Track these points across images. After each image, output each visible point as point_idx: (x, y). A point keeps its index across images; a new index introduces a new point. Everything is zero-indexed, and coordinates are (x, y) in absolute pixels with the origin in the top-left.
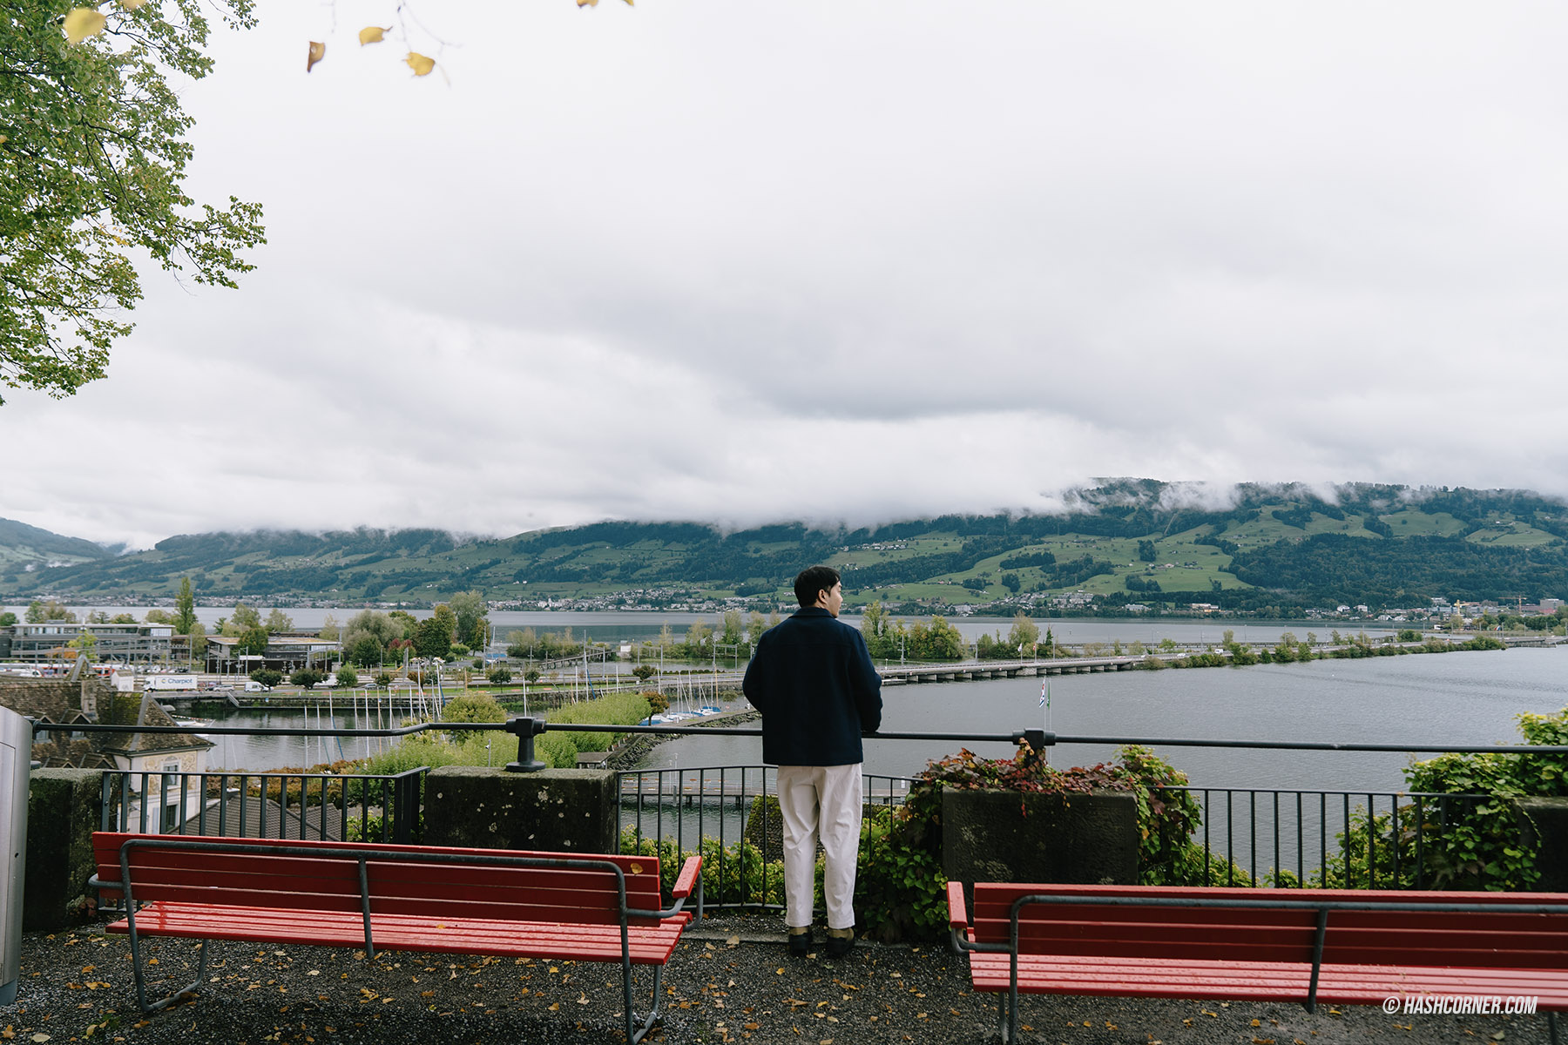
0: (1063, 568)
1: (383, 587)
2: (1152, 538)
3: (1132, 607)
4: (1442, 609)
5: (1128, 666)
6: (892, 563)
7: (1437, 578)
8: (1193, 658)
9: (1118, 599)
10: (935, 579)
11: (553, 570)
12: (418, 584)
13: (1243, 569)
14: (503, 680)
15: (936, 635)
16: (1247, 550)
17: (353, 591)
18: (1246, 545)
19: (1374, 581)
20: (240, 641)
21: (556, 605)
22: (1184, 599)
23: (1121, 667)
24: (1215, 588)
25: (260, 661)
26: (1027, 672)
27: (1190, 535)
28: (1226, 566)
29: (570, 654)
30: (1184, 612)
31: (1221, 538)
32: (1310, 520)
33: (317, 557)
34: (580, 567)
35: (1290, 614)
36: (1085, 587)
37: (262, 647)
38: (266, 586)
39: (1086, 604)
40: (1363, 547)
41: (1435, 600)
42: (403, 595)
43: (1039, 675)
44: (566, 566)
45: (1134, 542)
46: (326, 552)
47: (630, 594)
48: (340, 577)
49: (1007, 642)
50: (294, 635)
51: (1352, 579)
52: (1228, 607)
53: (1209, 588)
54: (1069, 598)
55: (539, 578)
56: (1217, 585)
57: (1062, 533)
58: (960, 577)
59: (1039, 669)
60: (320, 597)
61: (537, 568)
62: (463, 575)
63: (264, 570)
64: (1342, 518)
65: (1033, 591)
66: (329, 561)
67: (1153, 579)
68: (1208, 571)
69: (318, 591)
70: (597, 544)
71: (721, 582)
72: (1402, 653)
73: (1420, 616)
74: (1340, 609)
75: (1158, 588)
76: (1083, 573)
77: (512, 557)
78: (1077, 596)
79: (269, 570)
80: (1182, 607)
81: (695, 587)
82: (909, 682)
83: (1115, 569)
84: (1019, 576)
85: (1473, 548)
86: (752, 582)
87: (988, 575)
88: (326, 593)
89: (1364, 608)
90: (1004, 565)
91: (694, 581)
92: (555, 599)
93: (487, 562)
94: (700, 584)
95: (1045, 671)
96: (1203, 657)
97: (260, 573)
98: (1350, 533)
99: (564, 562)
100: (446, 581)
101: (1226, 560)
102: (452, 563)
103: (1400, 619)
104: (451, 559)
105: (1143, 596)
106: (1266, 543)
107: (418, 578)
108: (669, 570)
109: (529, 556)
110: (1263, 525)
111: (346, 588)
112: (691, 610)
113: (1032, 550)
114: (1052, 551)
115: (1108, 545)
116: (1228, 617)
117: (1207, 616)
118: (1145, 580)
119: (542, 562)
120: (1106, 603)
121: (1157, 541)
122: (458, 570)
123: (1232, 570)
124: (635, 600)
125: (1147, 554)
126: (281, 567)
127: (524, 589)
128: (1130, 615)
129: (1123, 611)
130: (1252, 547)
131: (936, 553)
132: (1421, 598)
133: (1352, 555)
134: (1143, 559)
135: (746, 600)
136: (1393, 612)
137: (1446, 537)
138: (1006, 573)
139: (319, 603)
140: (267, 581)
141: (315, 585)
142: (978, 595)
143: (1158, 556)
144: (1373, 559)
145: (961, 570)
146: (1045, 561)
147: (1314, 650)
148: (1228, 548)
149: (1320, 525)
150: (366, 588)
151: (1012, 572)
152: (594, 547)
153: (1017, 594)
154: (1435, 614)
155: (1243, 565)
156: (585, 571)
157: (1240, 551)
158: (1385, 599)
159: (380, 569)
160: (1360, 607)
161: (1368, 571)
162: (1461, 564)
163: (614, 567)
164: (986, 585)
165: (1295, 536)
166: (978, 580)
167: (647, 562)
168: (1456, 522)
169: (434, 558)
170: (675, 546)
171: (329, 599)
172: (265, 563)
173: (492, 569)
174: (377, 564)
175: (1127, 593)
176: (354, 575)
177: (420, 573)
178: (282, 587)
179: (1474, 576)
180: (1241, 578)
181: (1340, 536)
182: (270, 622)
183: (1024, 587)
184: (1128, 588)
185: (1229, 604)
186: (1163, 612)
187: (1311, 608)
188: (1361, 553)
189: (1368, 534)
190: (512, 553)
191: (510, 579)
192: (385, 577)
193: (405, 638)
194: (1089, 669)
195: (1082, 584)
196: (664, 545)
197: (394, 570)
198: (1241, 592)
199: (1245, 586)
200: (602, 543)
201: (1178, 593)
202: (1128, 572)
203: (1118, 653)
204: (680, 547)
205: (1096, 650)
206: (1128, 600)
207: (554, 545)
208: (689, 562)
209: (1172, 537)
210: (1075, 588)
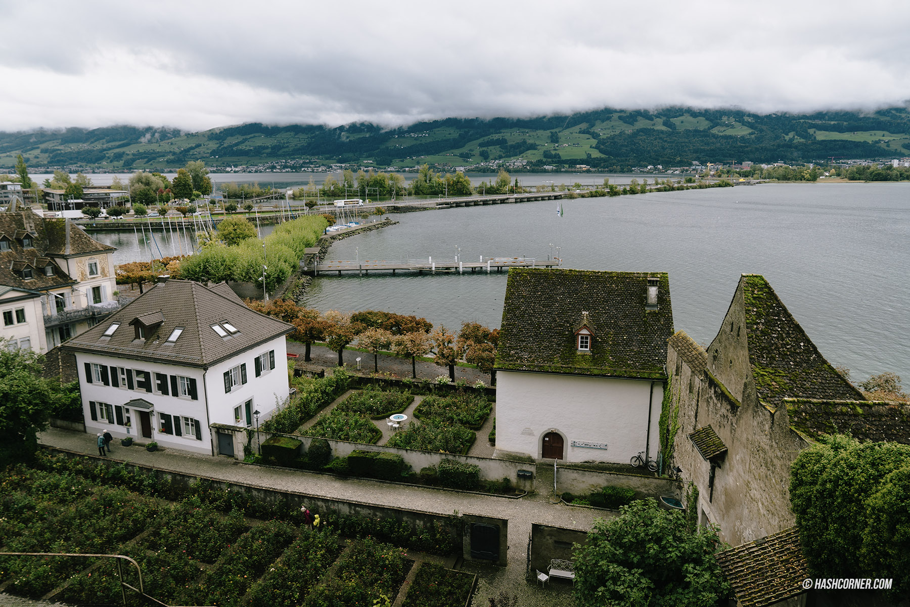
0: (512, 146)
1: (133, 160)
2: (557, 130)
3: (547, 167)
4: (697, 167)
5: (560, 197)
6: (421, 144)
7: (696, 151)
8: (591, 192)
9: (540, 163)
10: (444, 153)
11: (232, 149)
12: (154, 158)
13: (602, 147)
14: (233, 210)
15: (458, 182)
16: (605, 137)
17: (116, 163)
18: (604, 134)
19: (666, 152)
20: (66, 192)
21: (237, 169)
22: (573, 163)
23: (556, 198)
24: (588, 157)
25: (82, 203)
26: (510, 201)
27: (577, 129)
28: (594, 145)
29: (258, 196)
30: (573, 169)
31: (592, 130)
32: (636, 121)
33: (91, 143)
34: (248, 148)
35: (625, 170)
36: (523, 157)
37: (80, 195)
38: (62, 161)
39: (524, 166)
40: (661, 135)
41: (694, 162)
42: (145, 165)
43: (516, 202)
44: (240, 147)
45: (548, 133)
46: (96, 141)
47: (278, 163)
48: (107, 155)
49: (495, 185)
50: (95, 188)
51: (655, 152)
52: (594, 167)
53: (585, 157)
54: (514, 162)
55: (225, 154)
56: (589, 155)
57: (511, 128)
58: (458, 152)
59: (516, 199)
60: (96, 167)
61: (222, 149)
62: (180, 153)
63: (59, 152)
64: (652, 119)
65: (495, 159)
66: (98, 146)
67: (557, 152)
68: (585, 147)
69: (94, 163)
70: (257, 135)
71: (329, 156)
72: (688, 189)
73: (687, 171)
74: (649, 167)
75: (560, 157)
76: (522, 149)
77: (208, 142)
78: (518, 162)
79: (62, 151)
80: (572, 167)
81: (314, 159)
82: (451, 207)
83: (538, 147)
84: (489, 150)
85: (714, 136)
86: (346, 155)
87: (472, 151)
88: (100, 165)
89: (660, 167)
90: (481, 145)
91: (313, 155)
92: (236, 166)
93: (194, 145)
94: (317, 157)
95: (519, 200)
96: (596, 192)
97: (57, 153)
98: (656, 128)
99: (238, 145)
100: (171, 157)
101: (594, 142)
102: (173, 147)
103: (677, 172)
104: (172, 144)
105: (553, 161)
106: (614, 133)
107: (153, 155)
108: (299, 149)
109: (218, 142)
110: (613, 123)
111: (111, 162)
112: (313, 171)
113: (496, 137)
114: (506, 137)
115: (534, 134)
116: (594, 172)
117: (584, 172)
118: (553, 153)
119: (225, 145)
120: (534, 165)
121: (559, 132)
122: (177, 151)
123: (597, 148)
124: (281, 166)
125: (554, 139)
126: (69, 150)
127: (217, 161)
128: (546, 171)
129: (542, 169)
130: (607, 135)
131: (444, 138)
132: (688, 161)
133: (655, 140)
134: (552, 142)
135: (343, 165)
136: (674, 168)
137: (702, 130)
138: (481, 149)
139: (96, 171)
140: (62, 158)
141: (94, 160)
142: (467, 162)
143: (560, 140)
144: (666, 141)
145: (458, 148)
146: (502, 143)
147: (648, 188)
148: (595, 136)
149: (642, 123)
150: (123, 162)
151: (485, 149)
152: (255, 136)
153: (488, 160)
154: (694, 170)
155: (603, 145)
156: (251, 150)
157: (601, 137)
158: (671, 162)
159: (131, 150)
160: (659, 166)
161: (663, 148)
162: (707, 144)
163: (267, 148)
164: (471, 156)
165: (629, 130)
166: (467, 153)
167: (286, 145)
168: (707, 122)
169: (162, 143)
170: (302, 136)
171: (102, 168)
172: (59, 148)
173: (197, 150)
174: (129, 147)
175: (544, 160)
176: (115, 154)
177: (154, 152)
178: (72, 162)
179: (713, 150)
180: (601, 151)
181: (651, 129)
182: (77, 181)
183: (491, 157)
184: (545, 157)
185: (596, 165)
186: (563, 170)
187: (635, 167)
188: (660, 138)
189: (664, 128)
190: (208, 140)
191: (208, 155)
192: (133, 155)
193: (166, 188)
194: (540, 199)
195: (521, 155)
196: (295, 135)
197: (138, 151)
198: (601, 159)
199: (603, 156)
200: (259, 134)
201: (570, 160)
202: (544, 149)
203: (553, 190)
204: (305, 136)
205: (543, 188)
206: (545, 164)
207: (232, 135)
208: (309, 144)
209: (567, 130)
210: (517, 157)
